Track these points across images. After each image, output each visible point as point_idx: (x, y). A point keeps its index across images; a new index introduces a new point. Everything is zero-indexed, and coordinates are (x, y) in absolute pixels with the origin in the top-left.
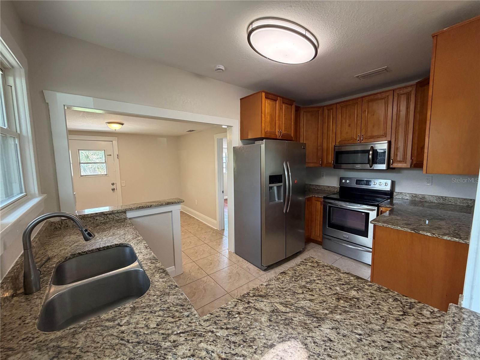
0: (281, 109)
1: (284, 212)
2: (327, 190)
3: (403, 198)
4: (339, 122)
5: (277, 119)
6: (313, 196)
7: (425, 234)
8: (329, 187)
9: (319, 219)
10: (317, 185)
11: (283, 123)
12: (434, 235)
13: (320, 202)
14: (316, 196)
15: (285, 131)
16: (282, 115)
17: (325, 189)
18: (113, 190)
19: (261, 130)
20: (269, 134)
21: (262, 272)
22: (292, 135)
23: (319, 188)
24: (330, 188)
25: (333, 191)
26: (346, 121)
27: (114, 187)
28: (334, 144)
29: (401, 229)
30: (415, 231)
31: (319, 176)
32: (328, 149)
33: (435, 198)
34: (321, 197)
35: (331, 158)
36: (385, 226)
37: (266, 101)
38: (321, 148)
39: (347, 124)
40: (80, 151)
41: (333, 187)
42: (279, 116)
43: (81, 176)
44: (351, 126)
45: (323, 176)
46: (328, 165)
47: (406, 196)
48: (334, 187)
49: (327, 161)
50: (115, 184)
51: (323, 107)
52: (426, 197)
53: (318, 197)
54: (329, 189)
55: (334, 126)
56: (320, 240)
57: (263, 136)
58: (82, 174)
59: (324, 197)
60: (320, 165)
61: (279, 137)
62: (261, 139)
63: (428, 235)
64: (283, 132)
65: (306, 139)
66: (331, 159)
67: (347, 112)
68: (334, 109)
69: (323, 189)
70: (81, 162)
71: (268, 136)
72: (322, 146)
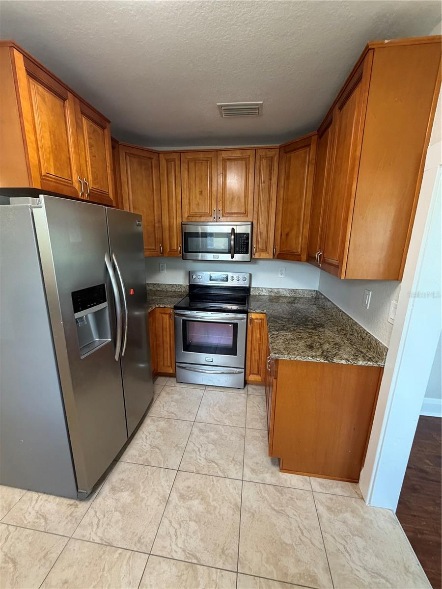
0: (78, 127)
1: (117, 360)
2: (170, 290)
3: (260, 294)
4: (185, 185)
5: (72, 149)
6: (157, 306)
7: (340, 362)
8: (173, 286)
9: (168, 342)
10: (155, 284)
11: (89, 163)
12: (349, 362)
13: (167, 316)
14: (162, 306)
15: (94, 183)
16: (83, 144)
17: (168, 290)
19: (28, 168)
20: (54, 184)
21: (82, 506)
22: (111, 196)
23: (158, 289)
24: (176, 287)
25: (180, 292)
26: (196, 185)
28: (179, 221)
29: (313, 360)
30: (329, 361)
31: (155, 269)
32: (170, 227)
33: (288, 292)
34: (169, 306)
35: (176, 242)
36: (292, 359)
37: (32, 87)
38: (161, 226)
39: (198, 190)
41: (179, 285)
42: (77, 144)
44: (203, 193)
45: (162, 270)
46: (172, 254)
47: (263, 291)
48: (181, 285)
49: (170, 249)
51: (158, 153)
52: (281, 290)
53: (165, 307)
54: (173, 289)
55: (179, 191)
56: (171, 371)
57: (37, 185)
59: (174, 306)
60: (161, 253)
61: (83, 194)
62: (34, 193)
63: (343, 363)
64: (91, 185)
65: (134, 208)
66: (177, 244)
67: (197, 169)
68: (177, 162)
69: (165, 290)
71: (51, 187)
72: (160, 221)
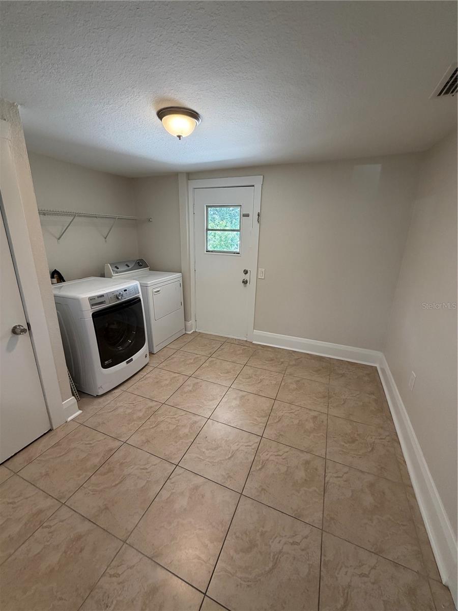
18: (245, 282)
27: (247, 277)
40: (209, 209)
43: (207, 252)
50: (249, 272)
58: (209, 249)
70: (210, 228)
